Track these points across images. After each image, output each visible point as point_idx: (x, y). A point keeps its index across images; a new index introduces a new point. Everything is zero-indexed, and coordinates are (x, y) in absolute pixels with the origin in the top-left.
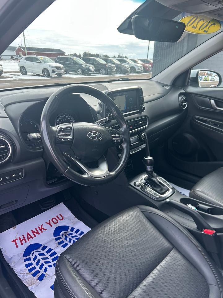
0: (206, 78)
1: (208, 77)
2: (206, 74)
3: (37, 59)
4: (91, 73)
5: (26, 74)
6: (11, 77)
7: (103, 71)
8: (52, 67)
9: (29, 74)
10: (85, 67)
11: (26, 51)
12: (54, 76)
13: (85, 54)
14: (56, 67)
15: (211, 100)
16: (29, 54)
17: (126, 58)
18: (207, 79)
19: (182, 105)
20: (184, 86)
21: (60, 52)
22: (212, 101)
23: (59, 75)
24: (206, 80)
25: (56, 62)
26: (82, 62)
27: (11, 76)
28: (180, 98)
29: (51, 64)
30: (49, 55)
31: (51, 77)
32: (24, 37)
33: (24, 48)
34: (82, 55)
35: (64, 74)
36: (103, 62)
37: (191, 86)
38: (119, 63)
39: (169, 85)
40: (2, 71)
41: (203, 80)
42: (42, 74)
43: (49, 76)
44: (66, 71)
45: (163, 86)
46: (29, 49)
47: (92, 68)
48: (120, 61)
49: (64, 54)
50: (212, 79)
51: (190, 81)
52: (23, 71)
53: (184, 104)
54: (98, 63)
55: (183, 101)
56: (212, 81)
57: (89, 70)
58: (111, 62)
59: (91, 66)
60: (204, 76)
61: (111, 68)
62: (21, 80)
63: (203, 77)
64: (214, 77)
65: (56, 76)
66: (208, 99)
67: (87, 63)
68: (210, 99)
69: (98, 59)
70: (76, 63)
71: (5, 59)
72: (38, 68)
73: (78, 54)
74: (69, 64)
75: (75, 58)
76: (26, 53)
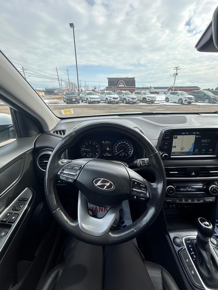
3: (177, 93)
4: (216, 102)
6: (159, 103)
8: (186, 98)
9: (170, 102)
10: (212, 97)
11: (173, 89)
12: (185, 104)
14: (189, 98)
16: (175, 90)
21: (197, 88)
23: (189, 103)
25: (190, 95)
29: (186, 96)
30: (186, 91)
31: (184, 104)
32: (175, 81)
33: (173, 87)
35: (193, 102)
40: (155, 100)
42: (177, 102)
43: (182, 103)
44: (195, 100)
46: (176, 87)
49: (199, 90)
52: (167, 100)
57: (215, 100)
62: (164, 105)
65: (187, 103)
67: (216, 95)
70: (205, 95)
71: (161, 94)
72: (176, 98)
73: (211, 89)
74: (199, 96)
75: (205, 92)
76: (173, 90)
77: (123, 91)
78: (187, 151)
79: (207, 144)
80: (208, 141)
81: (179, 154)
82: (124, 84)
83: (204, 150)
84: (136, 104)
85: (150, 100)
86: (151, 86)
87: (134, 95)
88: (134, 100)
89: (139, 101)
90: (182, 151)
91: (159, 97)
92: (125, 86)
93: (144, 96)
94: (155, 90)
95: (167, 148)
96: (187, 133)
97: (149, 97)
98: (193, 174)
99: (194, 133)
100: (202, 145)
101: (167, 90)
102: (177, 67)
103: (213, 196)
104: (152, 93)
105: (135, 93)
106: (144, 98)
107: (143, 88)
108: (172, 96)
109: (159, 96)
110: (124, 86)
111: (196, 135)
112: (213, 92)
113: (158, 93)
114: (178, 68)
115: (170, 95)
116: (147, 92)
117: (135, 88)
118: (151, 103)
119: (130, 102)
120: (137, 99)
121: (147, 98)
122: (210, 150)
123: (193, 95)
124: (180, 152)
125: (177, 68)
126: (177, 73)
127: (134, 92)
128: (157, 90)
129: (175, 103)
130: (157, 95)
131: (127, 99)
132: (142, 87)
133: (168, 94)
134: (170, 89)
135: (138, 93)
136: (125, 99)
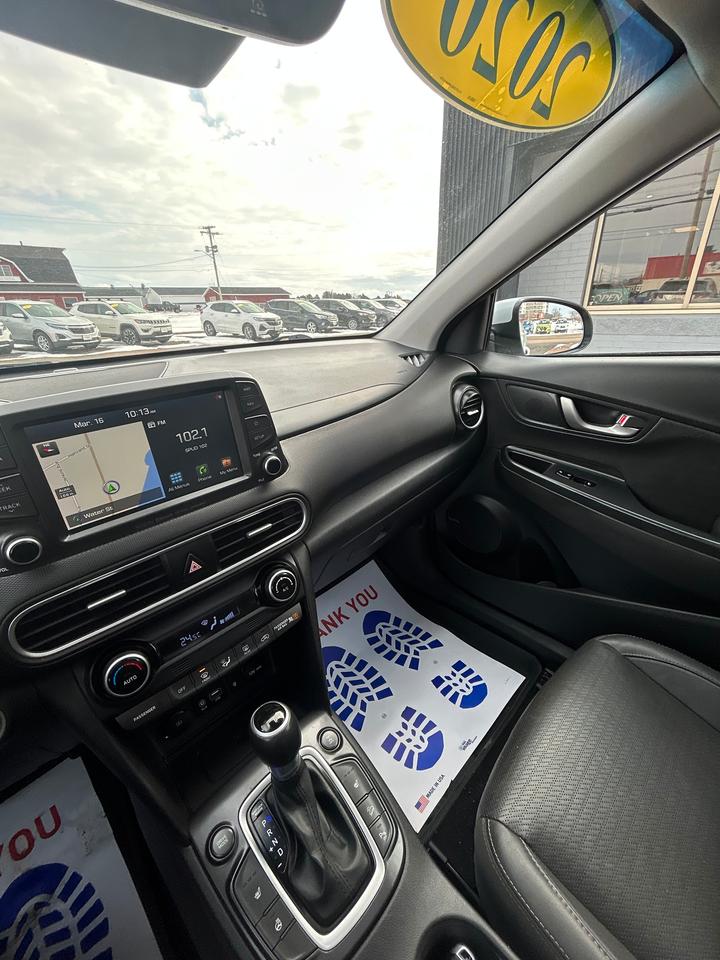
0: (544, 325)
1: (548, 323)
2: (542, 316)
3: (233, 307)
5: (215, 334)
6: (188, 342)
7: (353, 323)
8: (259, 319)
9: (220, 334)
10: (319, 317)
11: (220, 294)
13: (327, 295)
14: (267, 320)
15: (562, 398)
16: (225, 298)
17: (399, 298)
18: (545, 329)
19: (465, 416)
20: (474, 352)
21: (280, 293)
22: (567, 403)
23: (274, 334)
24: (543, 331)
25: (266, 311)
26: (315, 309)
27: (186, 339)
28: (458, 393)
29: (259, 314)
30: (255, 300)
32: (216, 271)
33: (216, 289)
34: (321, 296)
35: (283, 332)
36: (354, 307)
37: (496, 352)
38: (383, 307)
39: (428, 352)
40: (170, 332)
41: (535, 331)
42: (242, 334)
43: (254, 337)
44: (284, 326)
45: (405, 358)
46: (224, 290)
47: (334, 319)
48: (385, 303)
49: (288, 297)
50: (559, 328)
51: (492, 334)
52: (210, 328)
53: (470, 413)
54: (344, 309)
55: (467, 404)
56: (559, 334)
57: (328, 323)
58: (368, 306)
59: (332, 314)
60: (538, 322)
61: (367, 318)
63: (535, 324)
64: (565, 322)
65: (269, 336)
66: (553, 396)
67: (325, 310)
68: (559, 396)
69: (342, 302)
70: (303, 311)
71: (186, 311)
72: (235, 323)
73: (314, 296)
74: (291, 313)
75: (302, 303)
76: (220, 297)
77: (18, 302)
78: (140, 491)
79: (205, 445)
80: (201, 433)
81: (105, 513)
82: (16, 273)
83: (202, 469)
84: (100, 350)
85: (150, 333)
86: (143, 285)
87: (76, 318)
88: (86, 337)
89: (110, 340)
90: (115, 498)
91: (182, 322)
92: (23, 280)
93: (122, 319)
94: (161, 299)
95: (17, 509)
96: (100, 421)
97: (145, 322)
98: (195, 566)
99: (131, 414)
100: (187, 450)
101: (201, 299)
102: (208, 228)
103: (289, 605)
104: (152, 308)
105: (81, 308)
106: (124, 327)
107: (113, 292)
108: (220, 315)
109: (181, 319)
110: (18, 279)
111: (145, 420)
112: (318, 303)
113: (176, 309)
114: (212, 230)
115: (213, 312)
116: (130, 303)
117: (80, 289)
118: (157, 341)
119: (71, 342)
120: (96, 330)
121: (139, 327)
122: (224, 462)
123: (276, 313)
124: (107, 505)
125: (208, 230)
126: (216, 247)
127: (76, 306)
128: (172, 299)
129: (236, 336)
130: (173, 313)
131: (52, 332)
132: (107, 286)
133: (207, 310)
134: (211, 294)
135: (94, 309)
136: (38, 332)
